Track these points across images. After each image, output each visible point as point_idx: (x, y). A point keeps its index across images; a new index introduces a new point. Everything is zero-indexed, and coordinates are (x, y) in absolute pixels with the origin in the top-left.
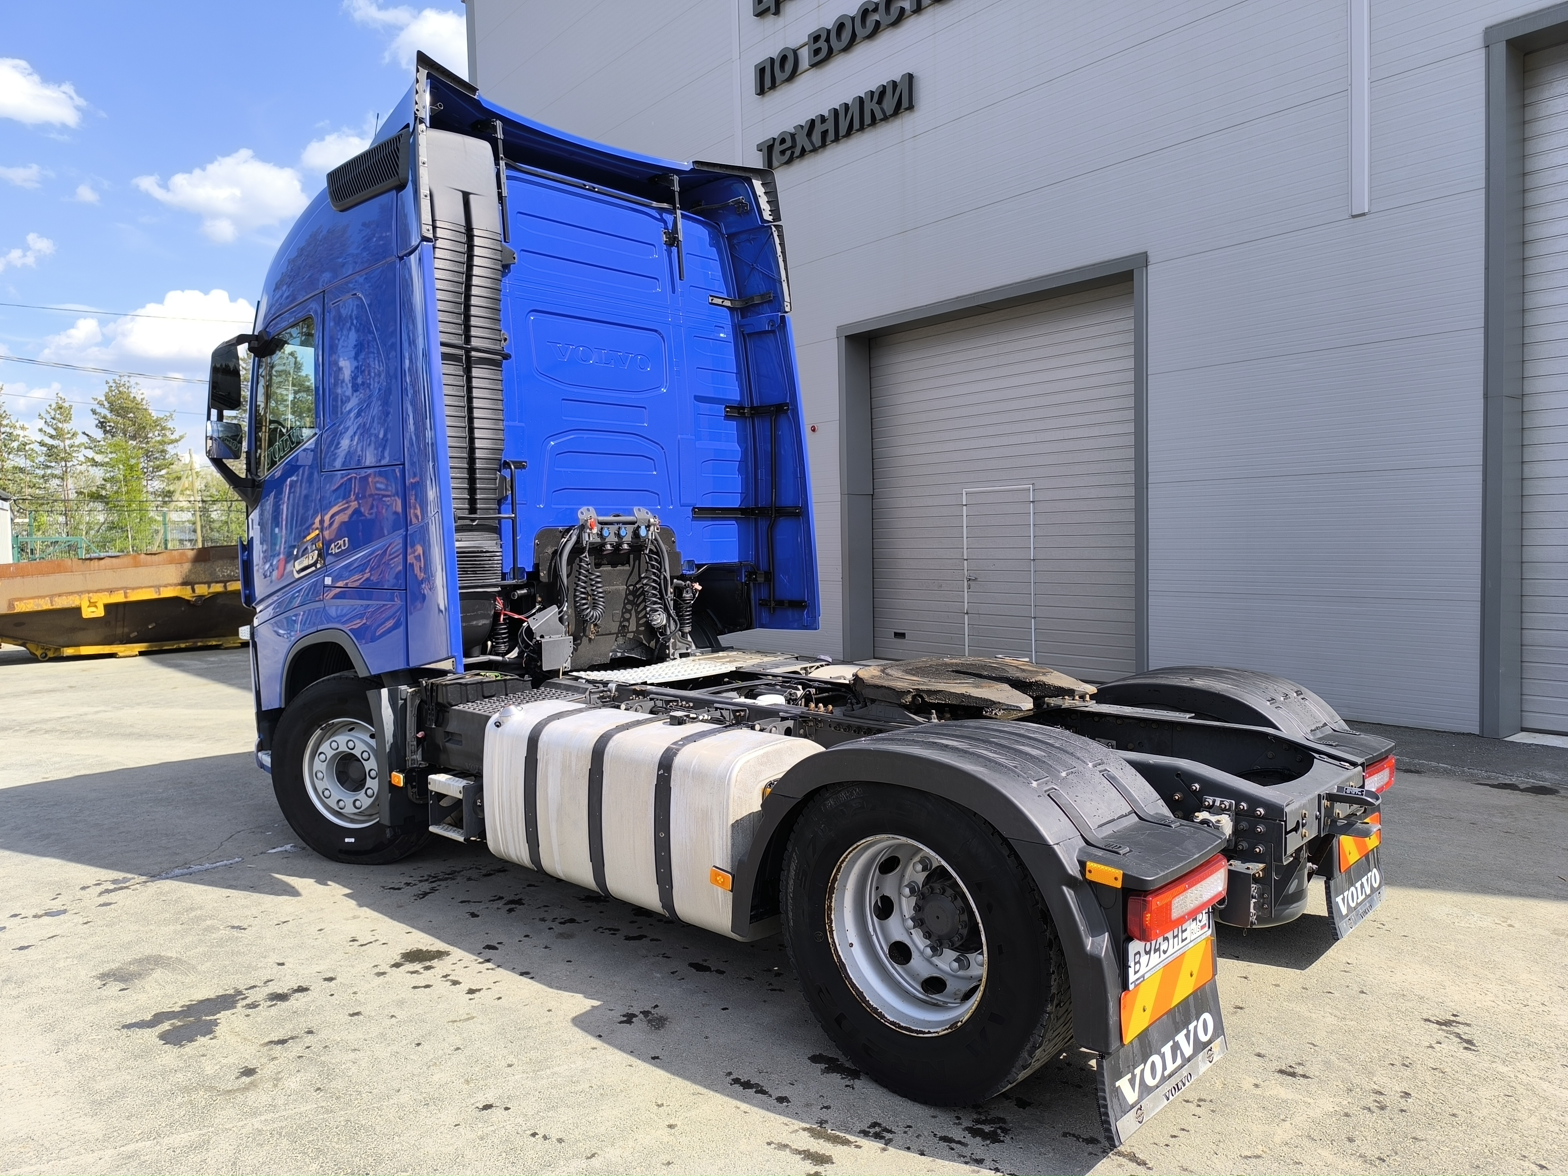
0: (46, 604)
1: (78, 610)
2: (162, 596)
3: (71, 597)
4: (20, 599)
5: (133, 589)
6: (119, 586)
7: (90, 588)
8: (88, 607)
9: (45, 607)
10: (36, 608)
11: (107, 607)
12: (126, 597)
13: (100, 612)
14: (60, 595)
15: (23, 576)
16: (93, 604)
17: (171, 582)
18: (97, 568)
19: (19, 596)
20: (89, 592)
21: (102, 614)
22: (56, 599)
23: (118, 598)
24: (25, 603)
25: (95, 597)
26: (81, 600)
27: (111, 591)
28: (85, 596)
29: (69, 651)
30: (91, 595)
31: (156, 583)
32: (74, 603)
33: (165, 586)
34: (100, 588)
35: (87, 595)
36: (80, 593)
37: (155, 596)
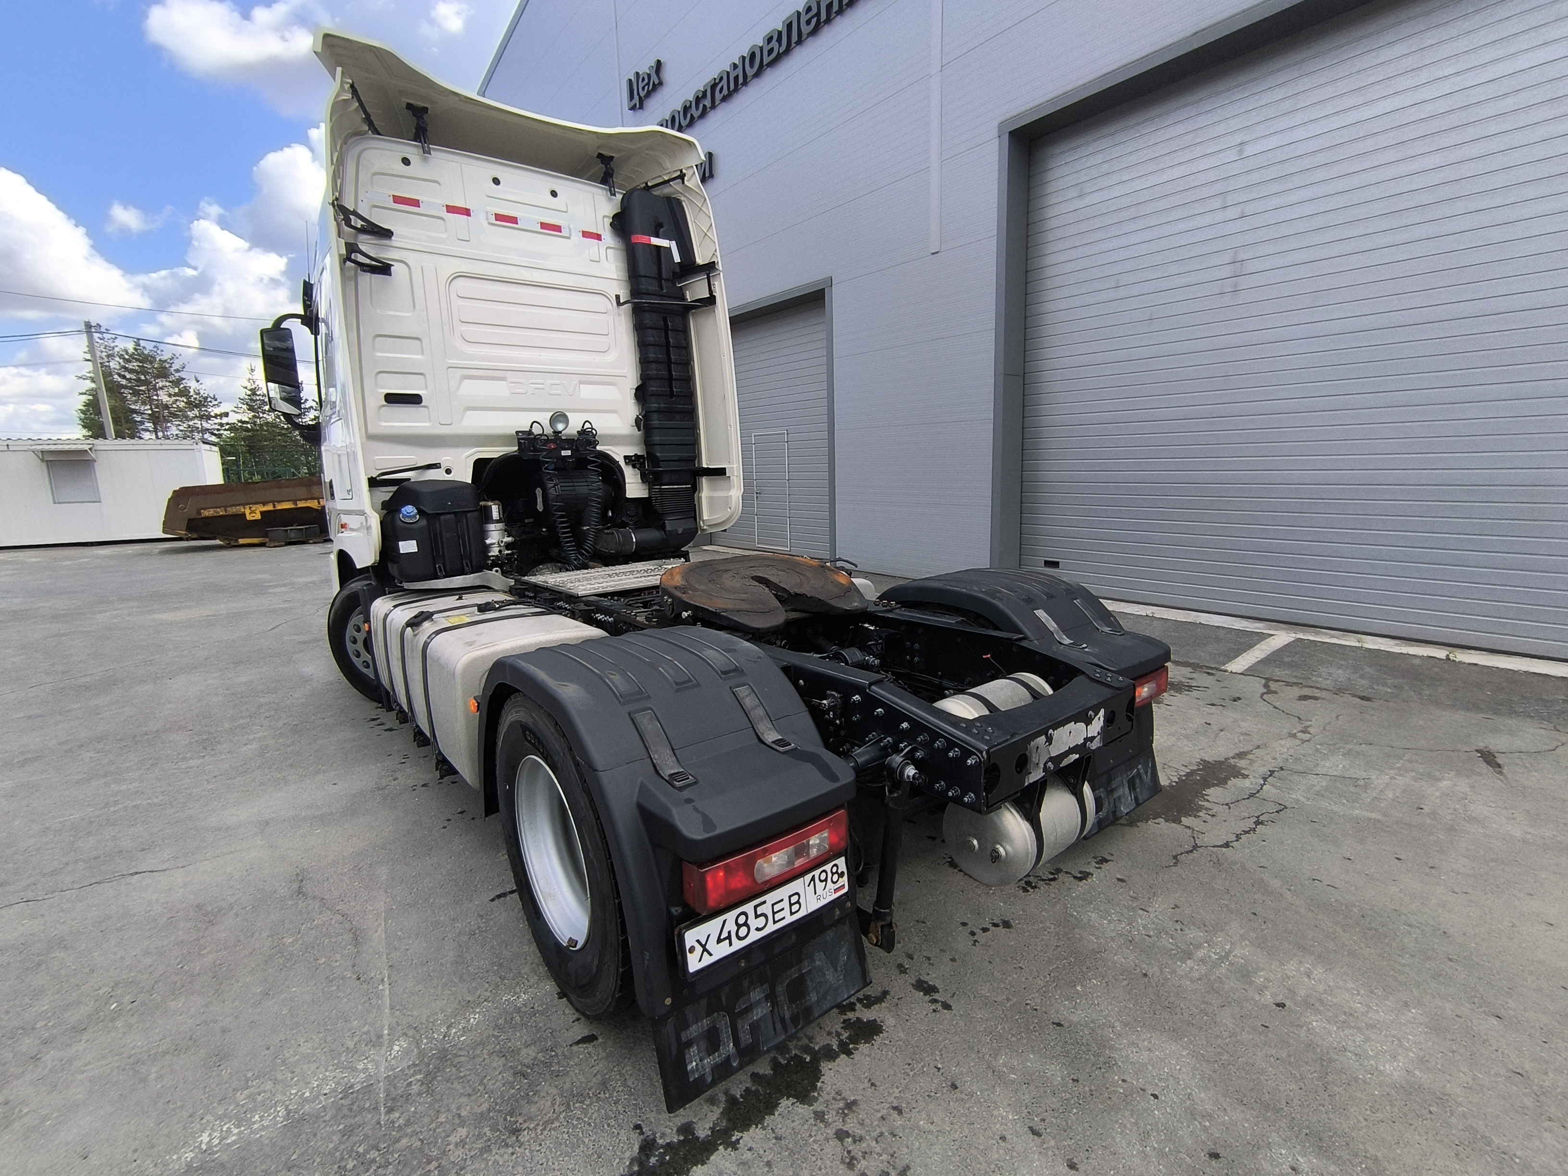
1: (244, 515)
2: (299, 506)
3: (238, 507)
4: (204, 509)
5: (279, 502)
6: (269, 500)
7: (248, 501)
8: (250, 513)
9: (221, 513)
10: (215, 514)
11: (262, 513)
12: (274, 506)
13: (258, 516)
14: (231, 506)
15: (206, 494)
16: (253, 512)
17: (304, 497)
19: (204, 507)
20: (248, 504)
21: (260, 518)
22: (228, 508)
23: (269, 507)
24: (208, 512)
25: (254, 507)
26: (244, 508)
27: (264, 504)
28: (247, 507)
29: (241, 541)
30: (250, 505)
31: (293, 498)
32: (240, 511)
33: (300, 500)
34: (256, 501)
36: (244, 505)
37: (293, 506)
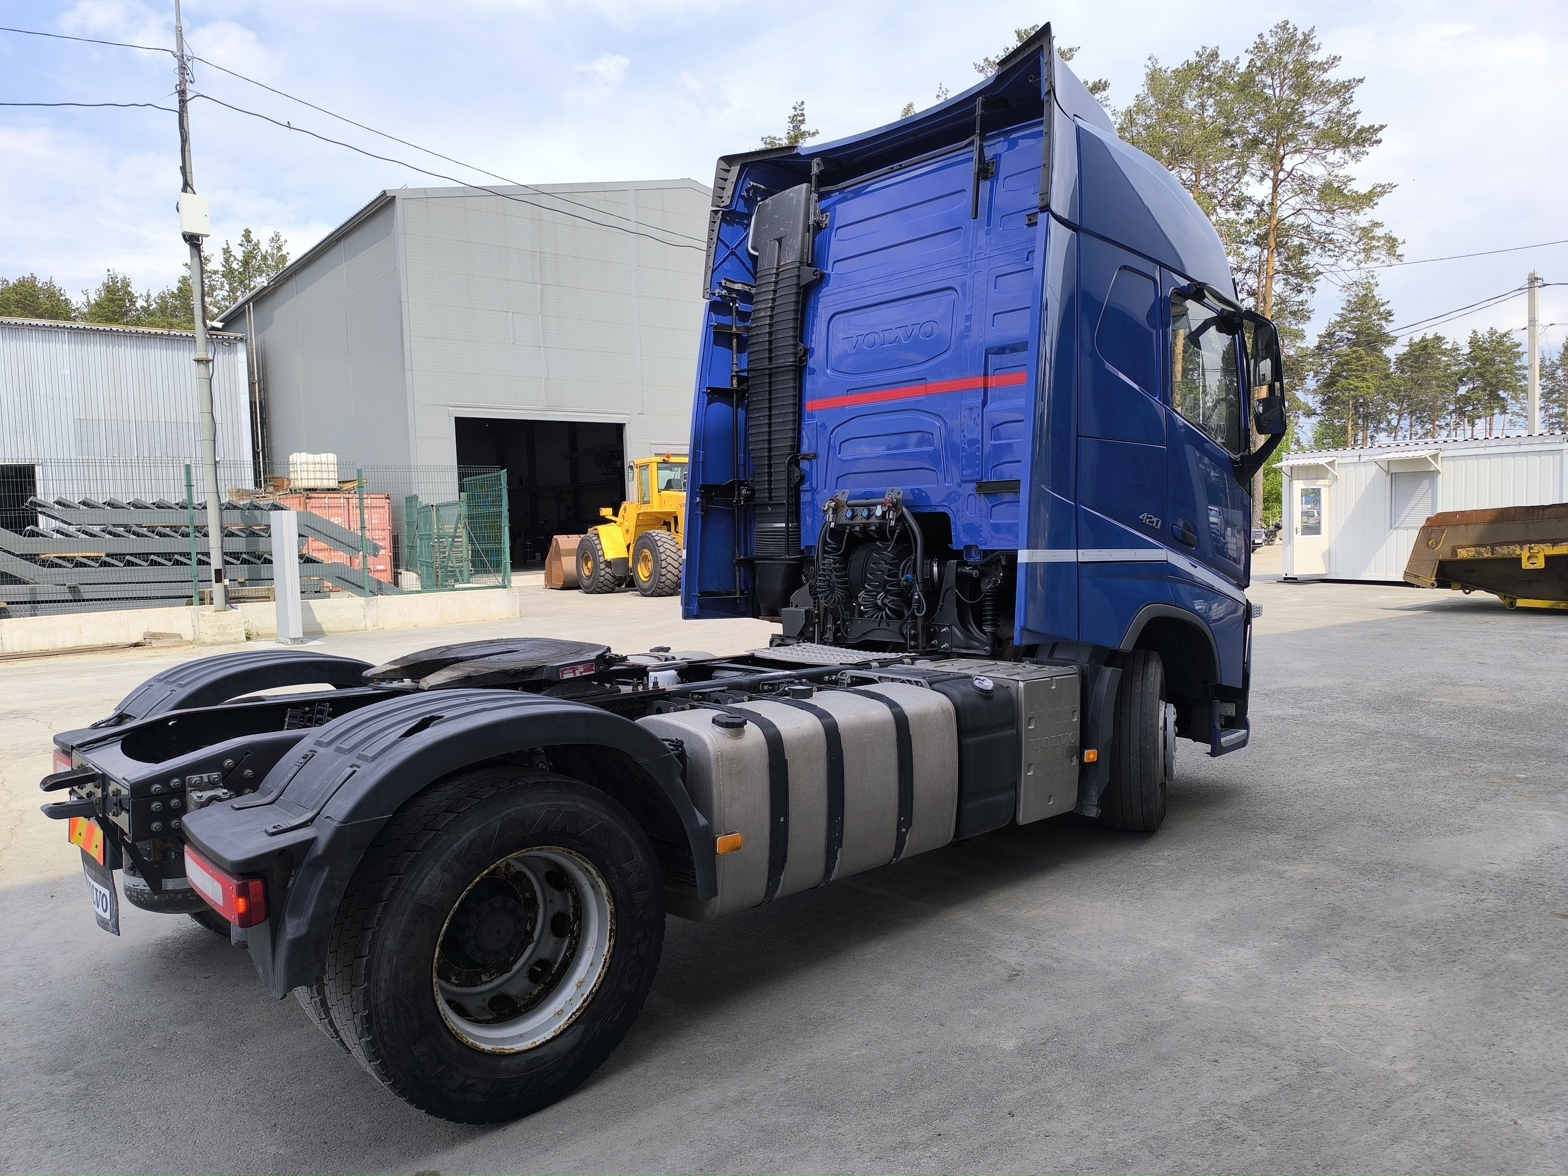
0: (1487, 553)
1: (1519, 560)
3: (1512, 547)
4: (1462, 547)
7: (1531, 538)
8: (1529, 558)
9: (1485, 555)
10: (1477, 556)
11: (1548, 558)
13: (1540, 564)
15: (1466, 525)
16: (1533, 556)
18: (1540, 517)
19: (1462, 543)
20: (1530, 542)
21: (1543, 566)
22: (1497, 548)
23: (1561, 550)
24: (1467, 551)
25: (1536, 548)
26: (1521, 549)
27: (1555, 543)
30: (1533, 545)
32: (1514, 553)
34: (1543, 538)
35: (1529, 545)
36: (1521, 543)
